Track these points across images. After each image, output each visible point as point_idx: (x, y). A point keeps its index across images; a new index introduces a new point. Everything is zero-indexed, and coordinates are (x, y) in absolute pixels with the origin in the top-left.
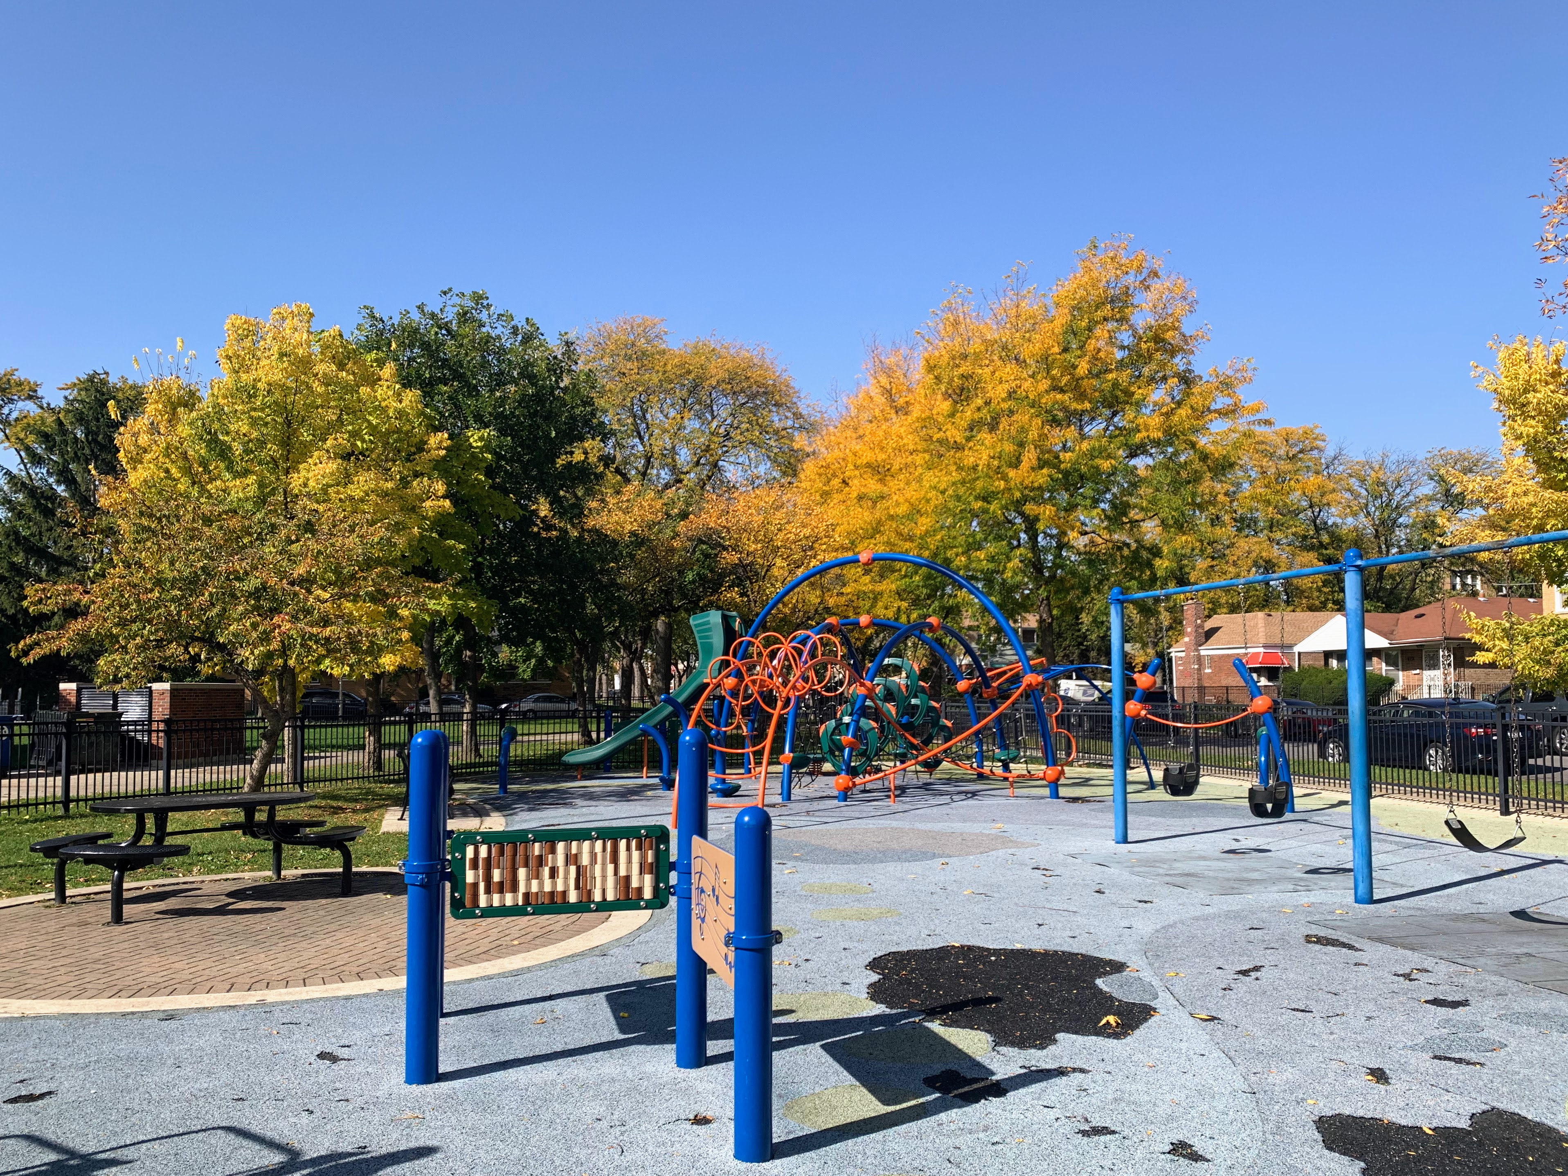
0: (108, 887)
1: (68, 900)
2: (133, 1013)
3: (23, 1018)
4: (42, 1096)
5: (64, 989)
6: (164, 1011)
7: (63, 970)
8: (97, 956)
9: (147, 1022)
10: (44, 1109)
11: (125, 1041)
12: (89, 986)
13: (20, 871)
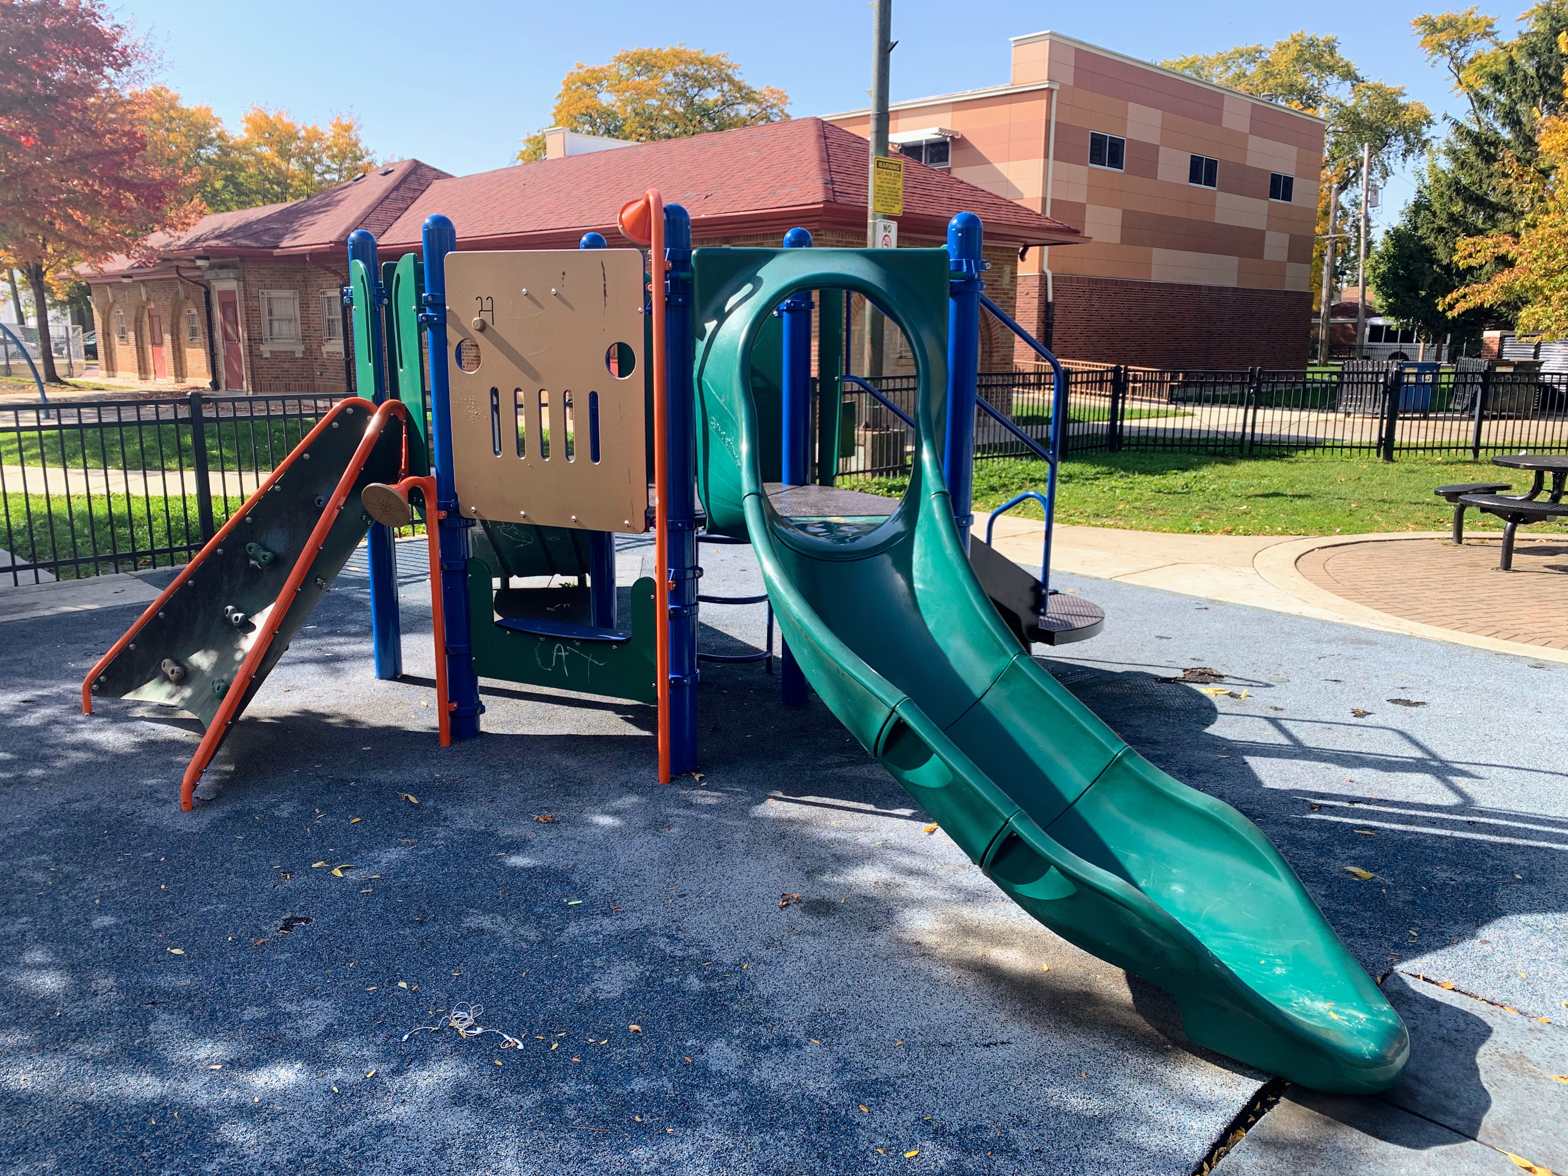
0: (1501, 534)
1: (1464, 541)
2: (1506, 654)
3: (1411, 637)
4: (1417, 704)
5: (1449, 620)
6: (1536, 659)
7: (1450, 603)
8: (1482, 596)
9: (1517, 666)
10: (1417, 715)
11: (1494, 676)
12: (1470, 621)
13: (1426, 509)
